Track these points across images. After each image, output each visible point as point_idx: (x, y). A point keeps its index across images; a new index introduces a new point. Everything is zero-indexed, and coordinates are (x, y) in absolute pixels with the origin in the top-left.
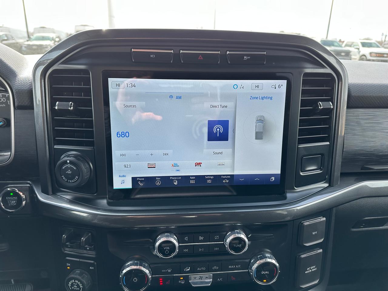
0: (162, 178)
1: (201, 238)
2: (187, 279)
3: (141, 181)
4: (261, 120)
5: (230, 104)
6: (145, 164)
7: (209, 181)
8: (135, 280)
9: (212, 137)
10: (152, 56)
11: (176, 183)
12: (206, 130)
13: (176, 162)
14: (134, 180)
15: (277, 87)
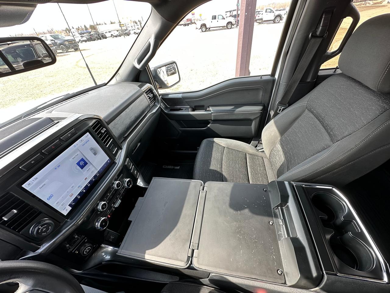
0: (79, 195)
1: (108, 194)
2: (114, 207)
3: (73, 203)
4: (92, 149)
5: (79, 153)
6: (68, 197)
7: (94, 180)
8: (104, 224)
9: (82, 167)
10: (32, 162)
11: (85, 191)
12: (78, 167)
13: (78, 186)
14: (70, 205)
15: (87, 136)
